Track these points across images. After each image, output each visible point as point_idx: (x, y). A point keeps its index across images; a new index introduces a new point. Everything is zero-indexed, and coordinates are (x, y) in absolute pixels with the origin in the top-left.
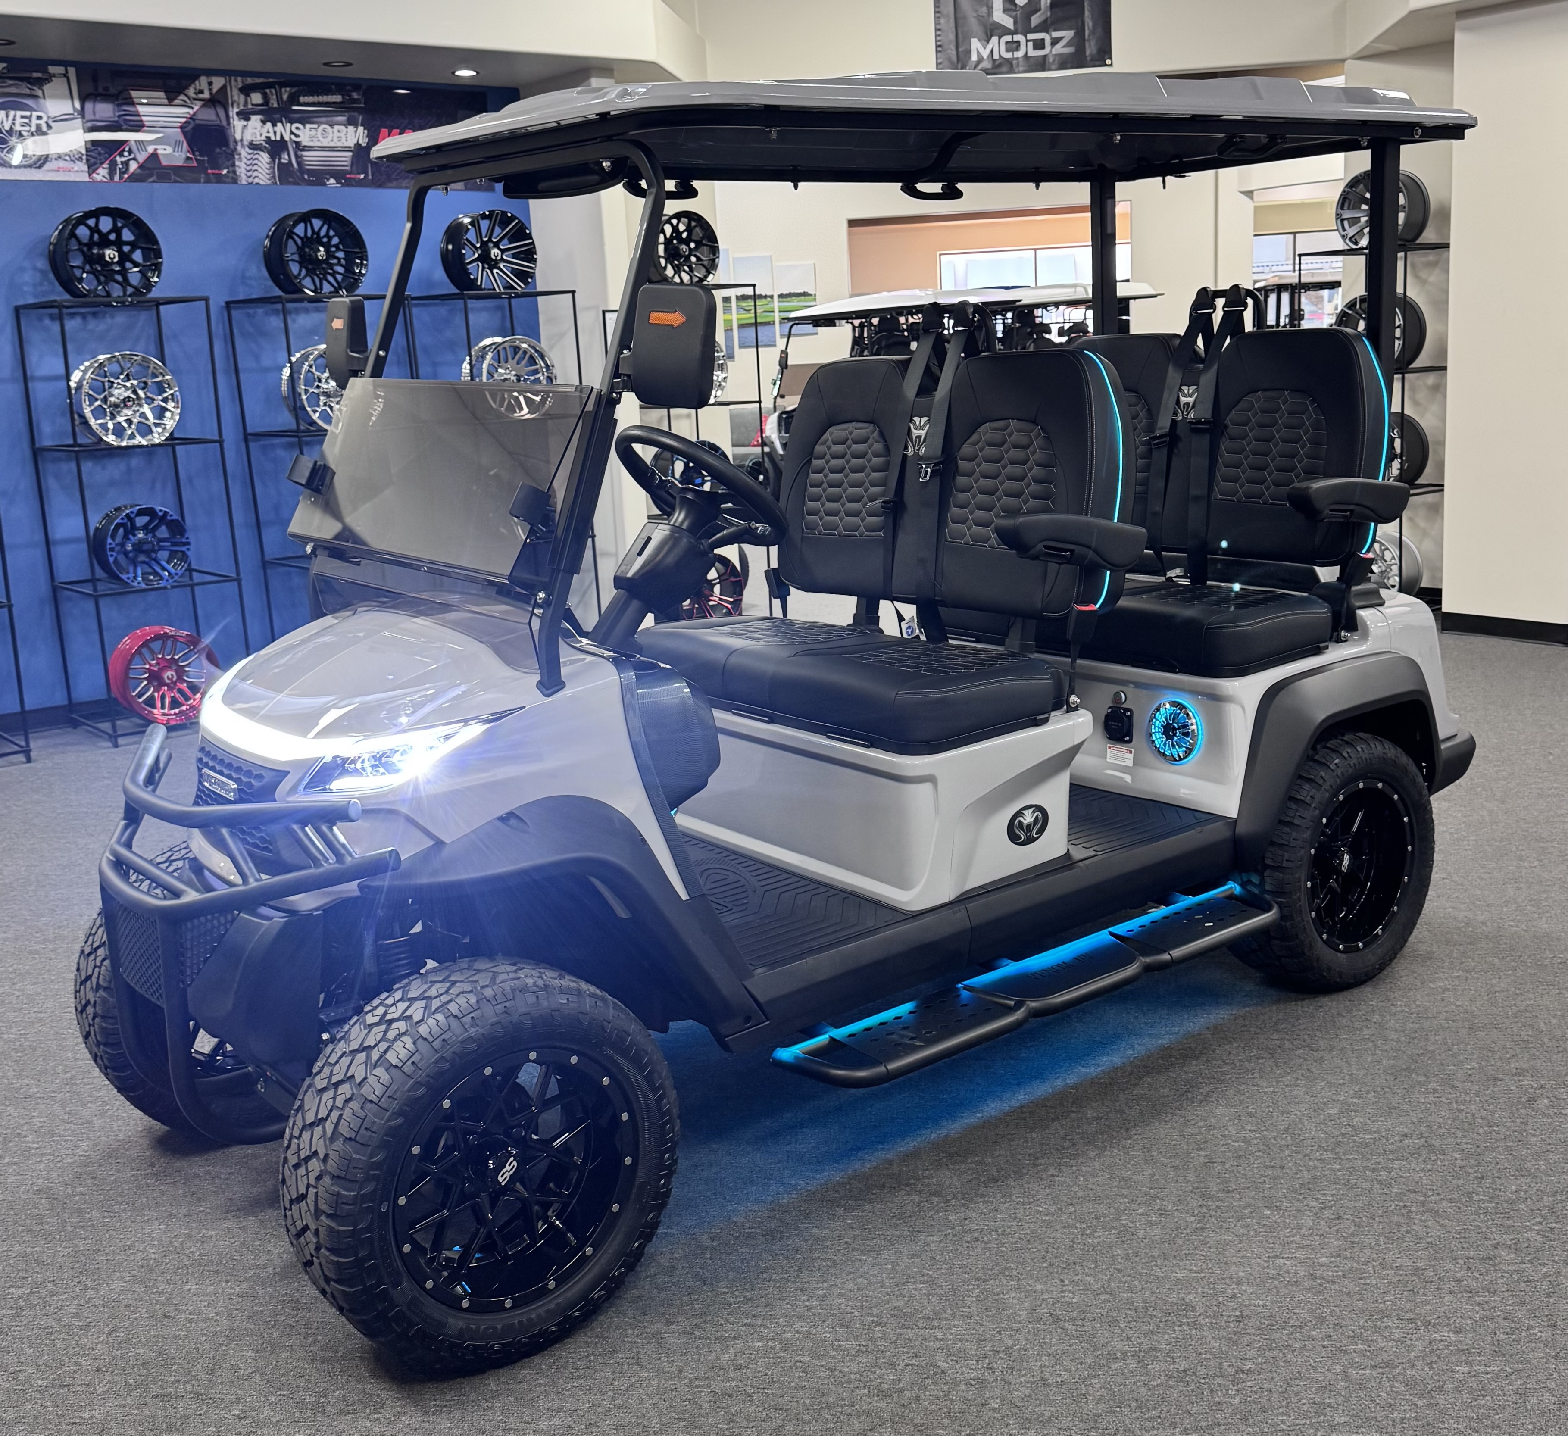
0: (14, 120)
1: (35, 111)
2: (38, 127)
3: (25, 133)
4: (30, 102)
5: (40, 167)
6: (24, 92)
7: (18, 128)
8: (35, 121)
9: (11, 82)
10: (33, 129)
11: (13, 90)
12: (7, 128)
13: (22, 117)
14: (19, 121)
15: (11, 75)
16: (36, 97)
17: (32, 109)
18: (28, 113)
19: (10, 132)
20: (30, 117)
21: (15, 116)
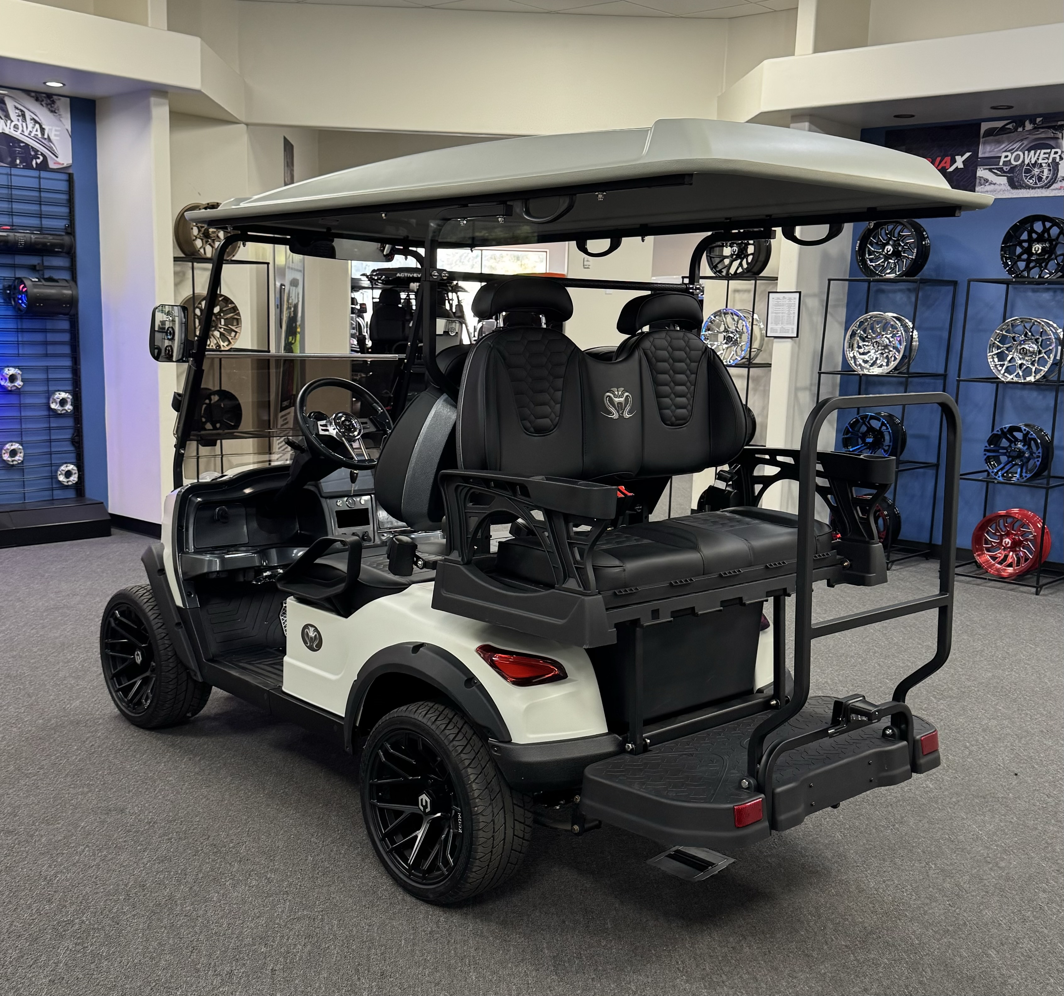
0: (1039, 156)
1: (1054, 148)
2: (1054, 159)
3: (1044, 165)
4: (1052, 143)
5: (1048, 188)
6: (1049, 136)
7: (1040, 161)
8: (1052, 155)
9: (1042, 130)
10: (1050, 161)
11: (1043, 136)
12: (1033, 162)
13: (1045, 153)
14: (1042, 156)
15: (1044, 125)
16: (1058, 138)
17: (1052, 148)
18: (1049, 151)
19: (1034, 165)
20: (1049, 153)
21: (1040, 153)
